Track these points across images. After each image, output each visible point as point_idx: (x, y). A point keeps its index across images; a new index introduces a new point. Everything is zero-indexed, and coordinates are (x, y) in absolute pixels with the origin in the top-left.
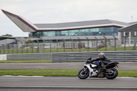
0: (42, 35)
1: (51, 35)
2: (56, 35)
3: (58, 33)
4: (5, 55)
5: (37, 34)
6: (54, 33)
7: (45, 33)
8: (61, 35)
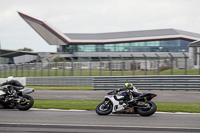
0: (77, 50)
1: (89, 51)
2: (97, 50)
3: (100, 47)
4: (24, 78)
5: (69, 48)
6: (93, 47)
7: (81, 47)
8: (104, 50)
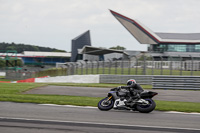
1: (180, 50)
2: (188, 51)
3: (190, 47)
6: (184, 47)
